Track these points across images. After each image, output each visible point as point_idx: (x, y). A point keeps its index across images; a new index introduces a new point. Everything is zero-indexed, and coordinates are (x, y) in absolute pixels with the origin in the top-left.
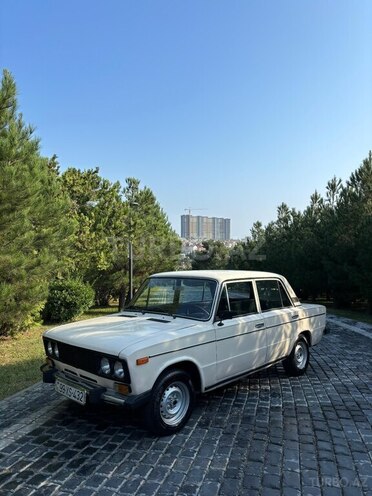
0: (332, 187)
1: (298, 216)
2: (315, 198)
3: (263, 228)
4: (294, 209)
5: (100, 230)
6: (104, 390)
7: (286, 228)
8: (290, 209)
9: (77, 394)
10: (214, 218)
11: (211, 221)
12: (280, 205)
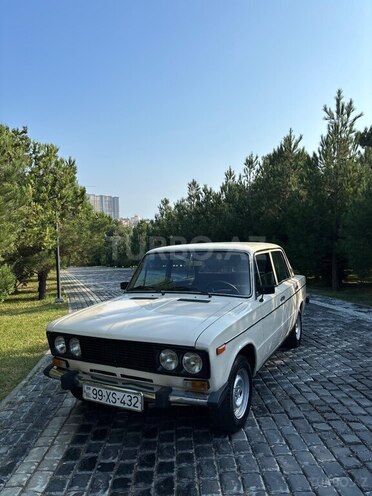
0: (250, 163)
1: (210, 193)
2: (229, 174)
3: (172, 205)
4: (205, 186)
5: (44, 200)
6: (168, 390)
7: (198, 204)
8: (201, 187)
9: (126, 399)
10: (101, 196)
11: (98, 199)
12: (190, 181)
